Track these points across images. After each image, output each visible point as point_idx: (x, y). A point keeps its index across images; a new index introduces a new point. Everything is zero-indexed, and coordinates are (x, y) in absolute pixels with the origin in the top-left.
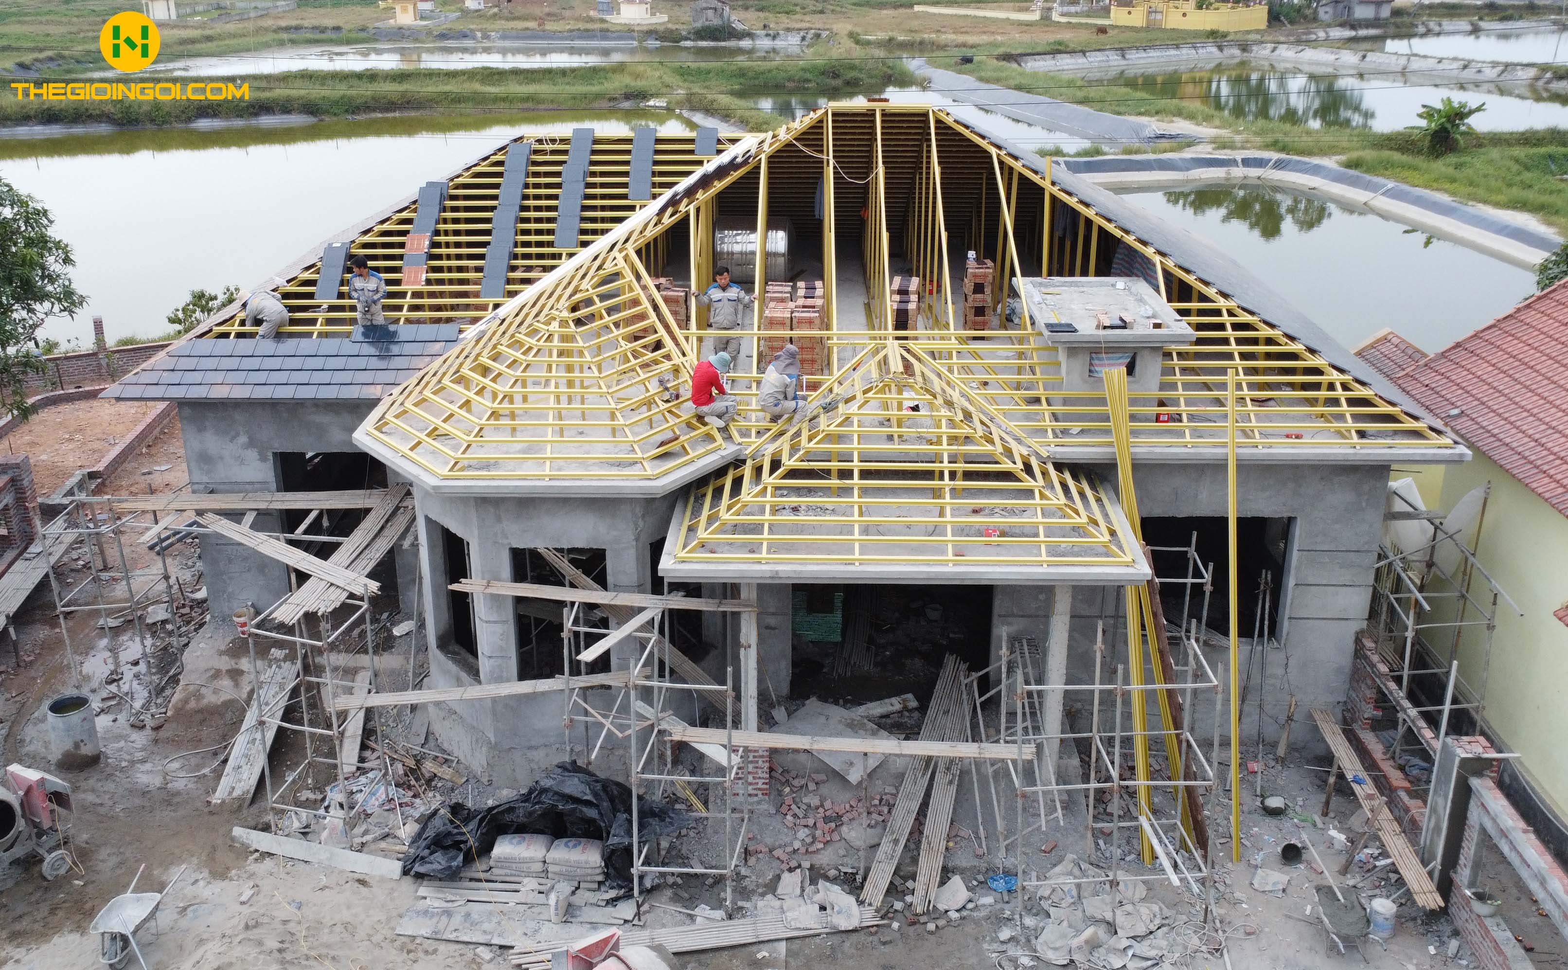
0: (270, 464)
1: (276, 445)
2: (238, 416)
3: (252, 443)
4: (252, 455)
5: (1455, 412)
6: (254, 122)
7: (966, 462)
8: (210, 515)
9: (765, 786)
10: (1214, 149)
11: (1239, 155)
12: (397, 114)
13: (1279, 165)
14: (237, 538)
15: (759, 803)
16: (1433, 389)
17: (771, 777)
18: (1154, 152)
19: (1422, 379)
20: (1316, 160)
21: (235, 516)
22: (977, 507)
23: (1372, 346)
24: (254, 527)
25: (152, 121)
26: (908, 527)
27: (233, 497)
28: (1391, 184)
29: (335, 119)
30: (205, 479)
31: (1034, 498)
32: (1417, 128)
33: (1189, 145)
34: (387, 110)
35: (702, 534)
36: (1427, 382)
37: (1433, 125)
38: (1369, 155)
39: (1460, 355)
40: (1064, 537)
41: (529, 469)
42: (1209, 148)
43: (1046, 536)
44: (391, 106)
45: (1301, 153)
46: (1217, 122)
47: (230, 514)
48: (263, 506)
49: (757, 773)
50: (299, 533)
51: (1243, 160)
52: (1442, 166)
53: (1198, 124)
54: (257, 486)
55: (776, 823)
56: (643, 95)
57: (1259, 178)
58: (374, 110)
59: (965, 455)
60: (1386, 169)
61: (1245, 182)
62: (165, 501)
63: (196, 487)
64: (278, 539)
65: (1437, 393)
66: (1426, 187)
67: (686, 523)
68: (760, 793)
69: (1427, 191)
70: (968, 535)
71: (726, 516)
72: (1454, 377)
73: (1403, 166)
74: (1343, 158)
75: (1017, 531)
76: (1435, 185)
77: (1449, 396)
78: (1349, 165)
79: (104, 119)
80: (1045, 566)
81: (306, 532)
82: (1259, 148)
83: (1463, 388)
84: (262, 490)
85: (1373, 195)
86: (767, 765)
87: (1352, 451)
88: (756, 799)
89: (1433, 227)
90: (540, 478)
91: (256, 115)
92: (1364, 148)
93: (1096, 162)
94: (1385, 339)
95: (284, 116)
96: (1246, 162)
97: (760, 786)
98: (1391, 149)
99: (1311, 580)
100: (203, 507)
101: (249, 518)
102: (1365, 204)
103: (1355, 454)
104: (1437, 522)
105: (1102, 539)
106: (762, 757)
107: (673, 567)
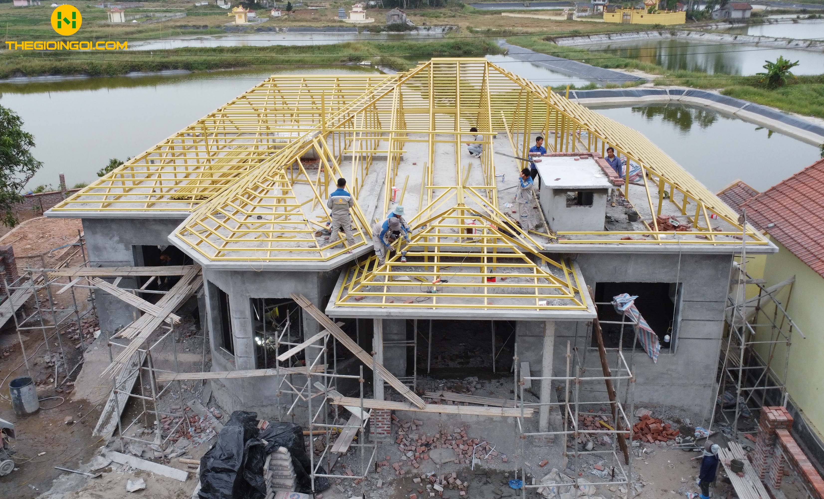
0: (131, 252)
1: (134, 242)
2: (114, 226)
3: (121, 240)
4: (121, 246)
5: (771, 225)
6: (159, 74)
7: (498, 253)
8: (97, 279)
9: (388, 429)
10: (655, 85)
11: (668, 89)
12: (232, 69)
13: (689, 94)
14: (109, 291)
15: (385, 438)
16: (759, 212)
17: (392, 423)
18: (623, 87)
19: (754, 207)
20: (709, 91)
21: (110, 279)
22: (503, 277)
23: (730, 189)
24: (120, 285)
25: (108, 73)
26: (465, 288)
27: (111, 269)
28: (748, 104)
29: (200, 72)
30: (97, 259)
31: (533, 273)
32: (763, 74)
33: (642, 83)
34: (227, 67)
35: (351, 292)
36: (756, 209)
37: (771, 72)
38: (737, 88)
39: (774, 194)
40: (550, 294)
41: (259, 256)
42: (652, 85)
43: (539, 294)
44: (228, 65)
45: (701, 87)
46: (657, 71)
47: (108, 278)
48: (126, 274)
49: (384, 422)
50: (143, 289)
51: (670, 91)
52: (774, 94)
53: (647, 73)
54: (124, 263)
55: (394, 449)
56: (358, 59)
57: (678, 100)
58: (221, 67)
59: (497, 249)
60: (745, 95)
61: (671, 102)
62: (75, 271)
63: (92, 264)
64: (131, 292)
65: (762, 215)
66: (767, 105)
67: (344, 285)
68: (385, 432)
69: (767, 107)
70: (497, 293)
71: (364, 282)
72: (771, 206)
73: (755, 94)
74: (723, 90)
75: (524, 291)
76: (772, 104)
77: (768, 216)
78: (726, 93)
79: (83, 72)
80: (538, 310)
81: (147, 288)
82: (679, 85)
83: (776, 212)
84: (127, 265)
85: (738, 109)
86: (389, 417)
87: (711, 247)
88: (383, 436)
89: (771, 126)
90: (264, 261)
91: (160, 70)
92: (734, 85)
93: (592, 92)
94: (738, 185)
95: (175, 71)
96: (672, 92)
97: (385, 428)
98: (749, 85)
99: (690, 317)
100: (94, 275)
101: (118, 281)
102: (734, 114)
103: (713, 249)
104: (761, 285)
105: (570, 295)
106: (386, 413)
107: (333, 310)
